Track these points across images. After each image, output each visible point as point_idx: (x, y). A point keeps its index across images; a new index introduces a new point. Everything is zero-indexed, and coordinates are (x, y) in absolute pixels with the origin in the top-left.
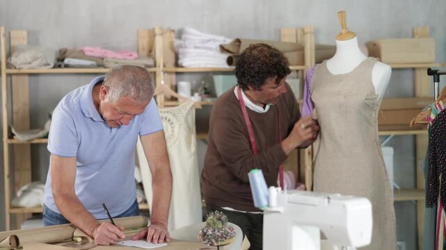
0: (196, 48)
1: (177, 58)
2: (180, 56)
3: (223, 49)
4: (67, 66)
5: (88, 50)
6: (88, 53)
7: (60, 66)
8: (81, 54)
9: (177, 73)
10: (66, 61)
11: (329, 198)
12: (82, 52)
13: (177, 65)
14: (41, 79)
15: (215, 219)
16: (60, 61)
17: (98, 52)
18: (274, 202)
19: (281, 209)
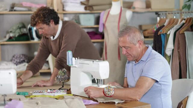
0: (71, 3)
1: (63, 7)
2: (65, 6)
3: (82, 3)
4: (15, 11)
5: (24, 4)
6: (24, 5)
7: (12, 11)
8: (21, 5)
9: (64, 14)
10: (15, 8)
11: (93, 61)
12: (22, 4)
13: (64, 10)
14: (5, 16)
15: (61, 72)
16: (12, 8)
17: (28, 4)
18: (74, 63)
19: (76, 66)
